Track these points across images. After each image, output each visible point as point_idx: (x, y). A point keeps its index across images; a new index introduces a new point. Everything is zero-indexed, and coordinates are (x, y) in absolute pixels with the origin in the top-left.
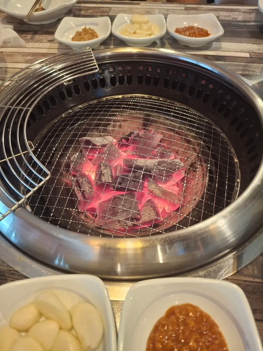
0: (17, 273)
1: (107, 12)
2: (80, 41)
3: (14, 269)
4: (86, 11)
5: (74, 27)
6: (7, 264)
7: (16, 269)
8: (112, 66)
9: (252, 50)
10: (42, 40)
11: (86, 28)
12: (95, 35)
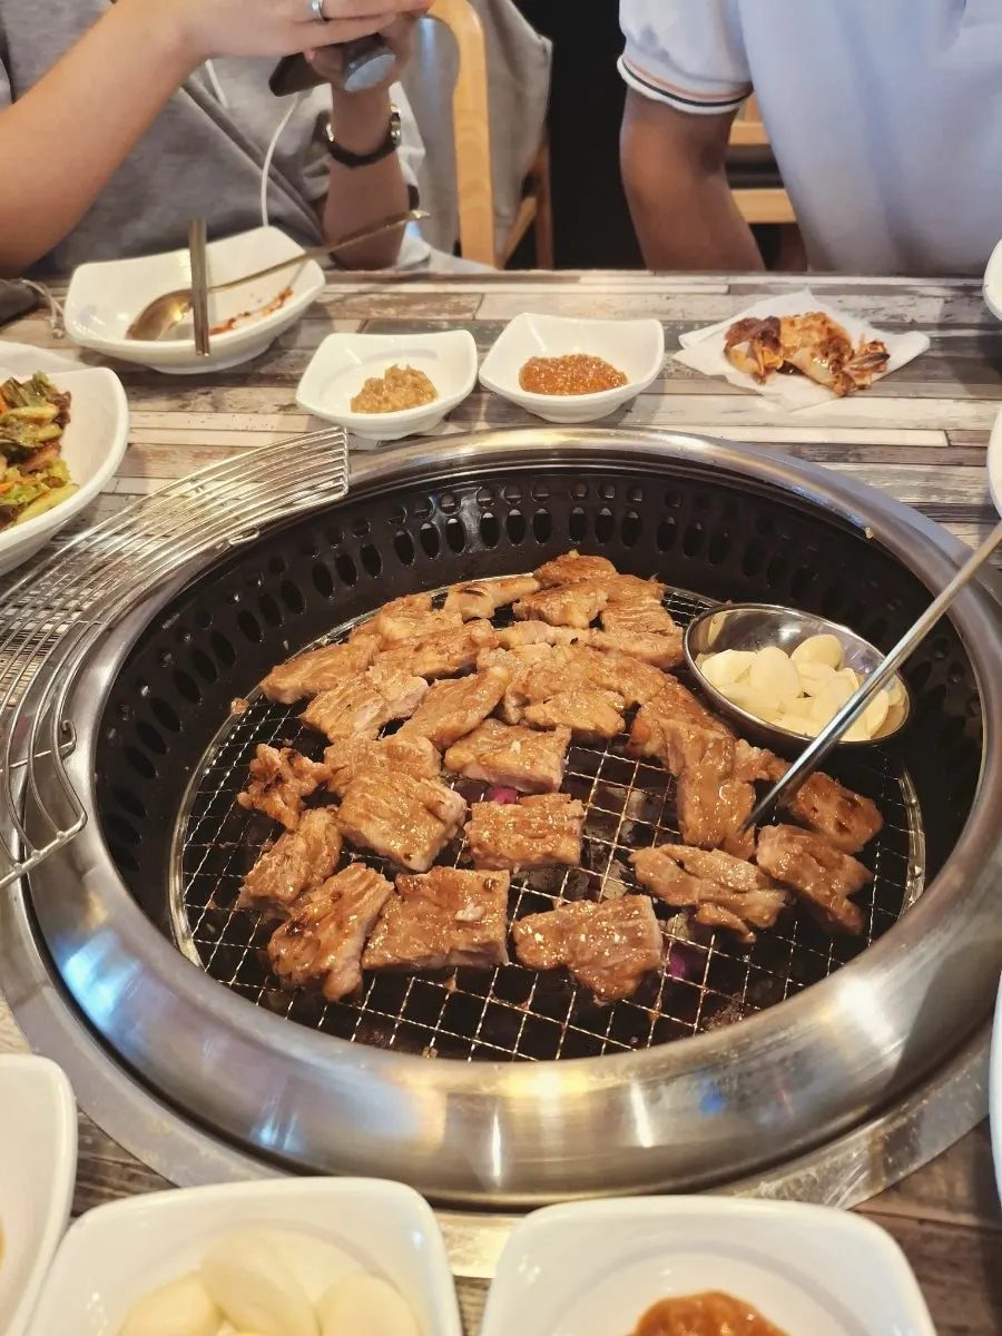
0: (146, 1174)
1: (470, 310)
2: (378, 410)
3: (137, 1159)
4: (402, 308)
5: (358, 362)
6: (117, 1144)
7: (145, 1161)
8: (486, 486)
9: (956, 423)
10: (260, 404)
11: (399, 367)
12: (426, 388)
